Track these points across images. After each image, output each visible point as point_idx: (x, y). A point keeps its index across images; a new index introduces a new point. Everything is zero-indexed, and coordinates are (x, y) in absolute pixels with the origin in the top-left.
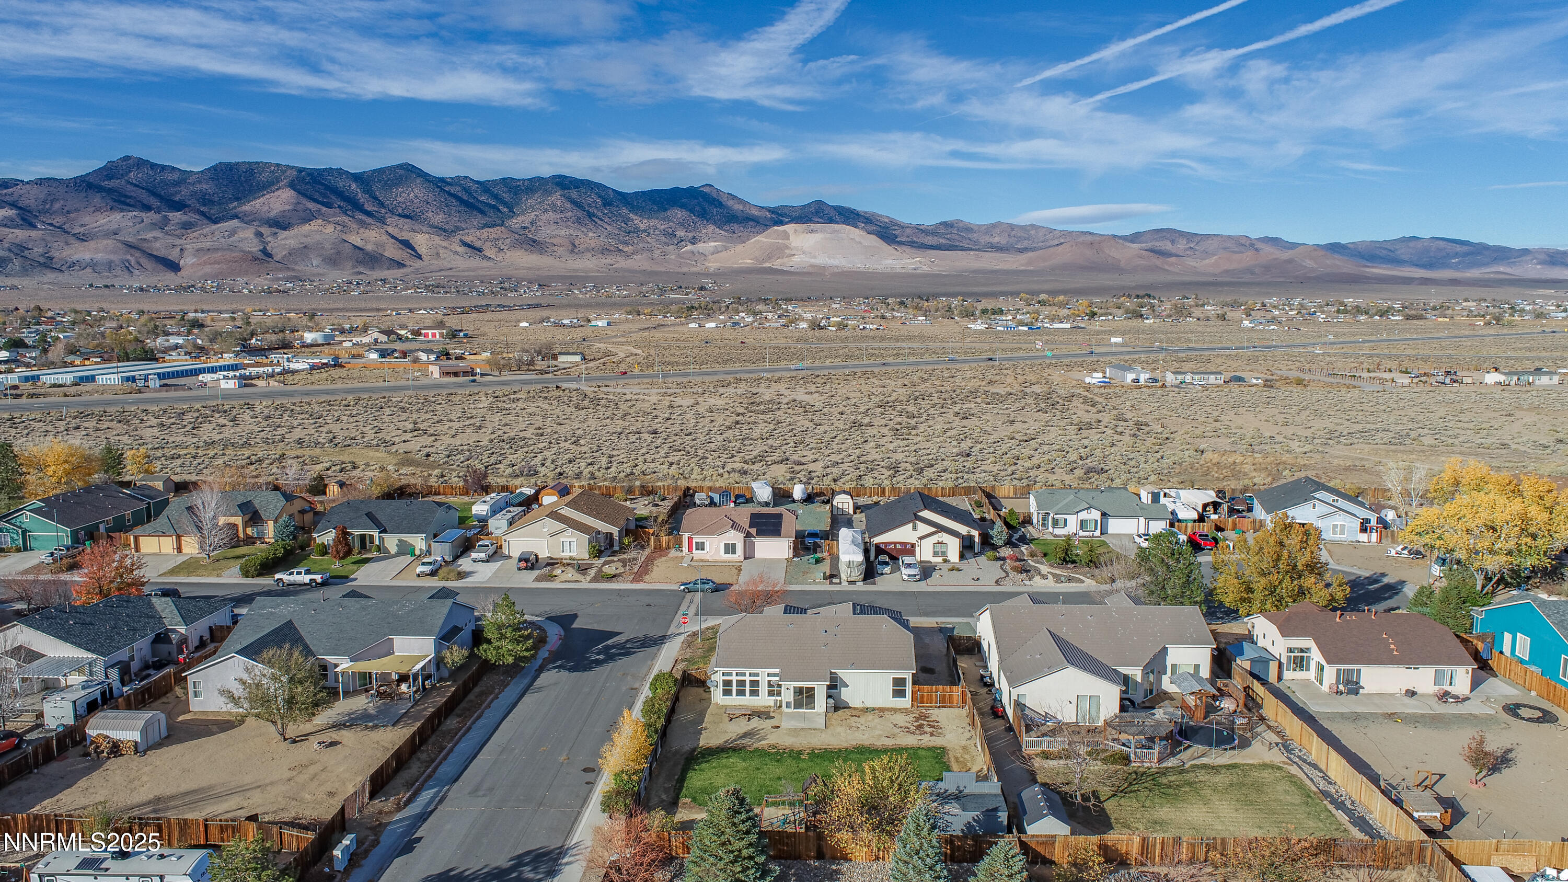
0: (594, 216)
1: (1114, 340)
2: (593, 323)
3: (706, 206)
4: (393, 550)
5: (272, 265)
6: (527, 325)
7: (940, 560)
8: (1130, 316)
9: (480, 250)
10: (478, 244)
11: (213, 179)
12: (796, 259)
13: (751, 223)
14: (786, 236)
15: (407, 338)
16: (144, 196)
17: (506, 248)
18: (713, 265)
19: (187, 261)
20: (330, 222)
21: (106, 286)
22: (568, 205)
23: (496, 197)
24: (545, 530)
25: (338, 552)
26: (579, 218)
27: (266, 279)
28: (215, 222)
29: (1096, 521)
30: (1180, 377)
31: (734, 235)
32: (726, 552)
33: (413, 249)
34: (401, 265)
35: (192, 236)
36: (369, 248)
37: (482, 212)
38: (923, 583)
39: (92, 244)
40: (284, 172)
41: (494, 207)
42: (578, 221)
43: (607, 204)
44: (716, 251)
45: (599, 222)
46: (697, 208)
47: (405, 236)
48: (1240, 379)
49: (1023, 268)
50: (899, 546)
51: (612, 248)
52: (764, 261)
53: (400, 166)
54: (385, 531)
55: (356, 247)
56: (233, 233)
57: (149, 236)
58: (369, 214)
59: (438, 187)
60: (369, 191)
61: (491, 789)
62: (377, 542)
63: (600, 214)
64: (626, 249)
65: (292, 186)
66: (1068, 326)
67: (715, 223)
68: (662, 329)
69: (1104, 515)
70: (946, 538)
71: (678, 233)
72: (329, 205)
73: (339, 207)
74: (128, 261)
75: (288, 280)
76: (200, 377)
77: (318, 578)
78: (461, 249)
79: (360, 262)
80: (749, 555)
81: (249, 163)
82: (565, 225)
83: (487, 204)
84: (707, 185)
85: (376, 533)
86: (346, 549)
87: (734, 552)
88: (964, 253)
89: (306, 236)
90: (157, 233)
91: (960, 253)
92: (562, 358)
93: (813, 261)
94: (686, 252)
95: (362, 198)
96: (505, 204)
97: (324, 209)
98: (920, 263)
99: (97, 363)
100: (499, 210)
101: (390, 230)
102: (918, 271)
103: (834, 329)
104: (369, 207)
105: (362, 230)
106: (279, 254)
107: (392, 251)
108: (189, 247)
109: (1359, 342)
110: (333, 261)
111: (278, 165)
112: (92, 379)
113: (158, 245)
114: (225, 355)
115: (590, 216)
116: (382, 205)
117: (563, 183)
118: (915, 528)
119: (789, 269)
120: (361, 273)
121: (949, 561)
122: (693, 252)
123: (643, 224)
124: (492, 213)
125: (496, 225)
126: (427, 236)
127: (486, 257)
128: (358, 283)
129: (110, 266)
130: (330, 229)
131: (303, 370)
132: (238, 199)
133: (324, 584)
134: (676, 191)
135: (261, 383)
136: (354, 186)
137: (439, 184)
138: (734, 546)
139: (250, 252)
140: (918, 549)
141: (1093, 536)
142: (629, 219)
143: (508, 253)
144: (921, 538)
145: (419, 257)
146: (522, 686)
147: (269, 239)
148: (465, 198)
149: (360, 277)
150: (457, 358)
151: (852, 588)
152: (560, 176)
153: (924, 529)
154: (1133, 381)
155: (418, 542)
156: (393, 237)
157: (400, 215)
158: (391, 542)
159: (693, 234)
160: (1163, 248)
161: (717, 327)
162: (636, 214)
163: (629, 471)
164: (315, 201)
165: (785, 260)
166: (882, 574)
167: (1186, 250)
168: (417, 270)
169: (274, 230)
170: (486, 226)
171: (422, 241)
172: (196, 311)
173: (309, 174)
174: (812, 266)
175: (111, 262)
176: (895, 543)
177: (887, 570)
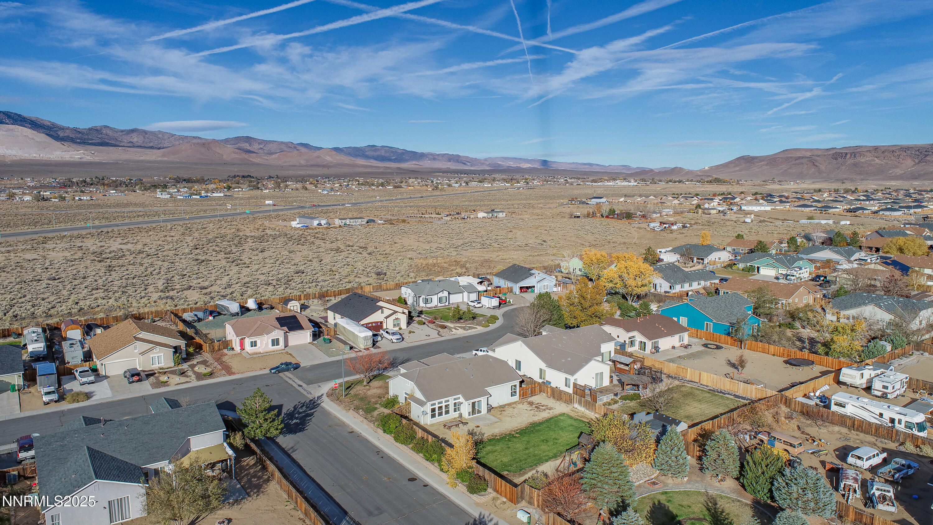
1: (267, 202)
8: (252, 188)
24: (136, 351)
29: (446, 297)
30: (344, 221)
32: (273, 345)
48: (374, 221)
49: (159, 159)
50: (374, 325)
66: (222, 195)
69: (449, 293)
80: (288, 344)
87: (278, 344)
88: (115, 148)
91: (111, 148)
98: (84, 154)
102: (83, 160)
109: (393, 200)
118: (382, 312)
138: (278, 340)
140: (384, 324)
141: (445, 306)
144: (386, 318)
153: (386, 313)
154: (318, 225)
160: (245, 148)
167: (259, 149)
177: (379, 338)
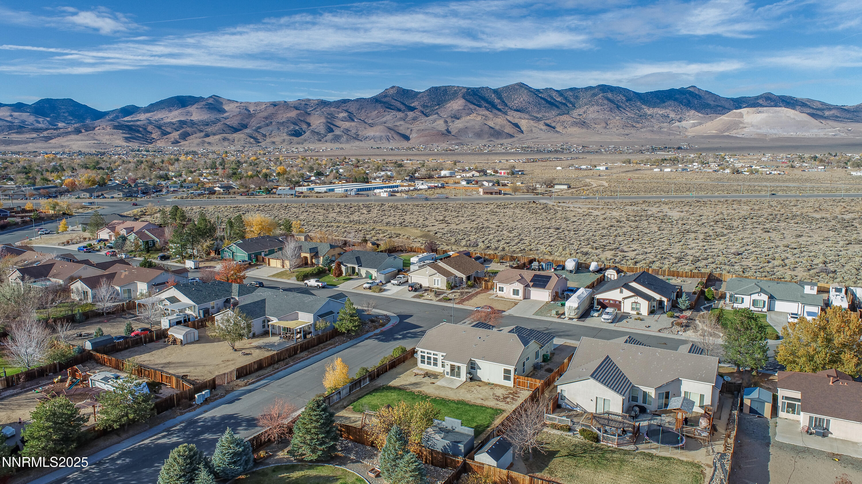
0: (621, 107)
2: (598, 168)
3: (690, 98)
4: (364, 275)
5: (450, 137)
6: (561, 168)
7: (635, 312)
9: (554, 128)
10: (553, 125)
11: (428, 95)
12: (746, 130)
13: (719, 108)
14: (741, 115)
15: (491, 174)
16: (399, 105)
17: (568, 126)
18: (690, 133)
19: (413, 136)
20: (479, 115)
21: (378, 148)
22: (606, 102)
23: (566, 98)
24: (427, 273)
25: (335, 274)
26: (611, 109)
27: (447, 144)
28: (427, 116)
29: (764, 302)
31: (707, 116)
32: (514, 294)
33: (519, 127)
34: (512, 136)
35: (416, 123)
36: (497, 128)
37: (558, 107)
38: (613, 324)
39: (374, 128)
40: (461, 90)
41: (564, 104)
42: (611, 110)
43: (629, 100)
44: (694, 125)
45: (623, 110)
46: (684, 101)
47: (516, 121)
50: (611, 302)
51: (629, 125)
52: (724, 131)
53: (517, 84)
54: (361, 266)
55: (490, 127)
56: (434, 121)
57: (398, 124)
58: (499, 110)
59: (535, 94)
60: (500, 97)
61: (288, 385)
62: (357, 271)
63: (624, 106)
64: (638, 126)
65: (464, 97)
67: (695, 109)
68: (638, 172)
69: (771, 298)
70: (640, 300)
71: (671, 116)
72: (480, 106)
73: (485, 107)
74: (388, 136)
75: (456, 144)
76: (375, 191)
77: (320, 284)
78: (544, 128)
79: (492, 135)
80: (526, 297)
81: (445, 87)
82: (603, 113)
83: (561, 103)
84: (692, 86)
85: (356, 267)
86: (339, 272)
87: (518, 294)
89: (467, 122)
90: (402, 122)
92: (557, 187)
93: (759, 131)
94: (675, 127)
95: (497, 101)
96: (571, 102)
97: (478, 108)
98: (839, 131)
99: (344, 183)
100: (567, 106)
101: (508, 118)
103: (748, 173)
104: (499, 107)
105: (494, 119)
106: (454, 131)
107: (509, 129)
108: (415, 129)
110: (479, 135)
111: (458, 87)
112: (333, 190)
113: (401, 128)
114: (398, 181)
115: (618, 107)
116: (506, 105)
117: (604, 89)
118: (621, 292)
119: (741, 136)
120: (491, 141)
121: (641, 314)
122: (679, 127)
123: (649, 111)
124: (563, 107)
125: (564, 114)
126: (527, 121)
127: (557, 131)
128: (489, 146)
129: (381, 138)
130: (479, 118)
131: (424, 189)
132: (439, 105)
133: (323, 287)
134: (672, 90)
135: (398, 195)
136: (493, 96)
137: (536, 92)
138: (518, 291)
139: (441, 131)
140: (622, 304)
141: (761, 311)
142: (641, 108)
143: (569, 129)
144: (625, 298)
145: (522, 132)
146: (352, 344)
147: (450, 124)
148: (549, 100)
149: (491, 143)
150: (503, 185)
151: (570, 322)
152: (602, 85)
153: (627, 293)
155: (374, 272)
156: (510, 122)
157: (515, 110)
158: (363, 271)
159: (680, 116)
161: (671, 171)
162: (646, 105)
163: (522, 248)
164: (474, 104)
165: (739, 130)
166: (593, 316)
168: (520, 139)
169: (453, 119)
170: (559, 114)
171: (524, 123)
172: (407, 160)
173: (472, 90)
174: (758, 134)
175: (382, 136)
176: (609, 300)
177: (596, 314)
